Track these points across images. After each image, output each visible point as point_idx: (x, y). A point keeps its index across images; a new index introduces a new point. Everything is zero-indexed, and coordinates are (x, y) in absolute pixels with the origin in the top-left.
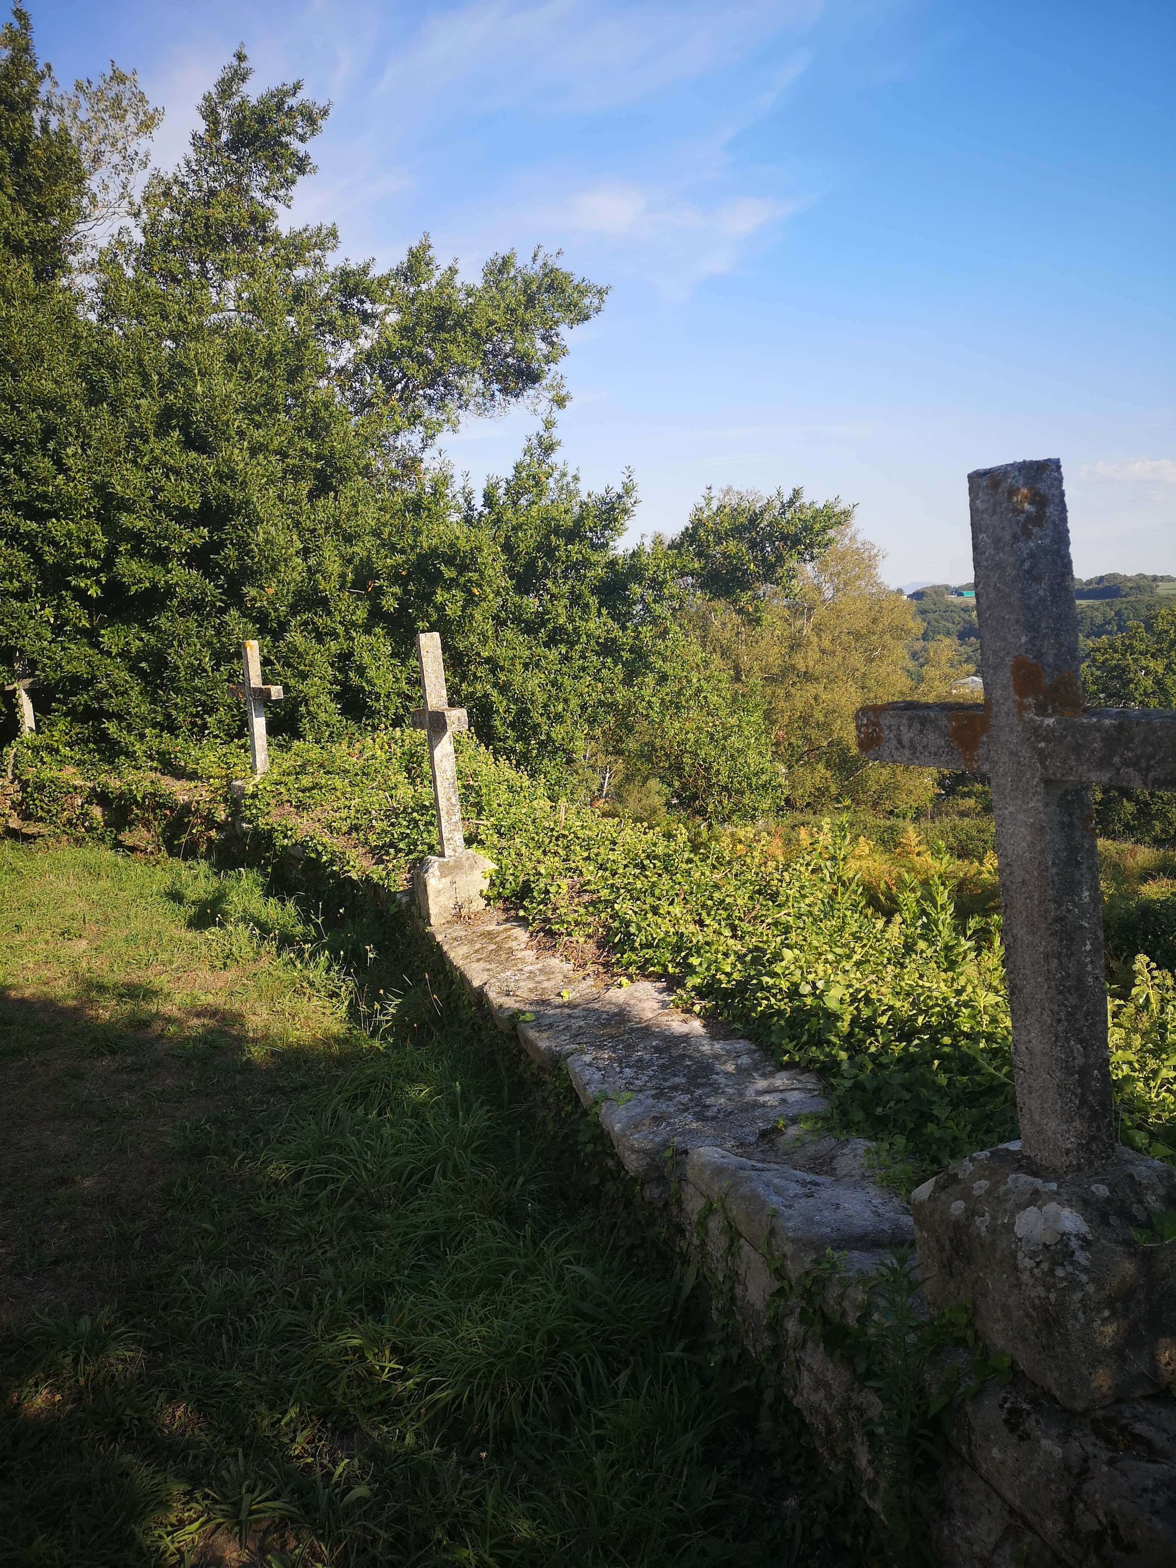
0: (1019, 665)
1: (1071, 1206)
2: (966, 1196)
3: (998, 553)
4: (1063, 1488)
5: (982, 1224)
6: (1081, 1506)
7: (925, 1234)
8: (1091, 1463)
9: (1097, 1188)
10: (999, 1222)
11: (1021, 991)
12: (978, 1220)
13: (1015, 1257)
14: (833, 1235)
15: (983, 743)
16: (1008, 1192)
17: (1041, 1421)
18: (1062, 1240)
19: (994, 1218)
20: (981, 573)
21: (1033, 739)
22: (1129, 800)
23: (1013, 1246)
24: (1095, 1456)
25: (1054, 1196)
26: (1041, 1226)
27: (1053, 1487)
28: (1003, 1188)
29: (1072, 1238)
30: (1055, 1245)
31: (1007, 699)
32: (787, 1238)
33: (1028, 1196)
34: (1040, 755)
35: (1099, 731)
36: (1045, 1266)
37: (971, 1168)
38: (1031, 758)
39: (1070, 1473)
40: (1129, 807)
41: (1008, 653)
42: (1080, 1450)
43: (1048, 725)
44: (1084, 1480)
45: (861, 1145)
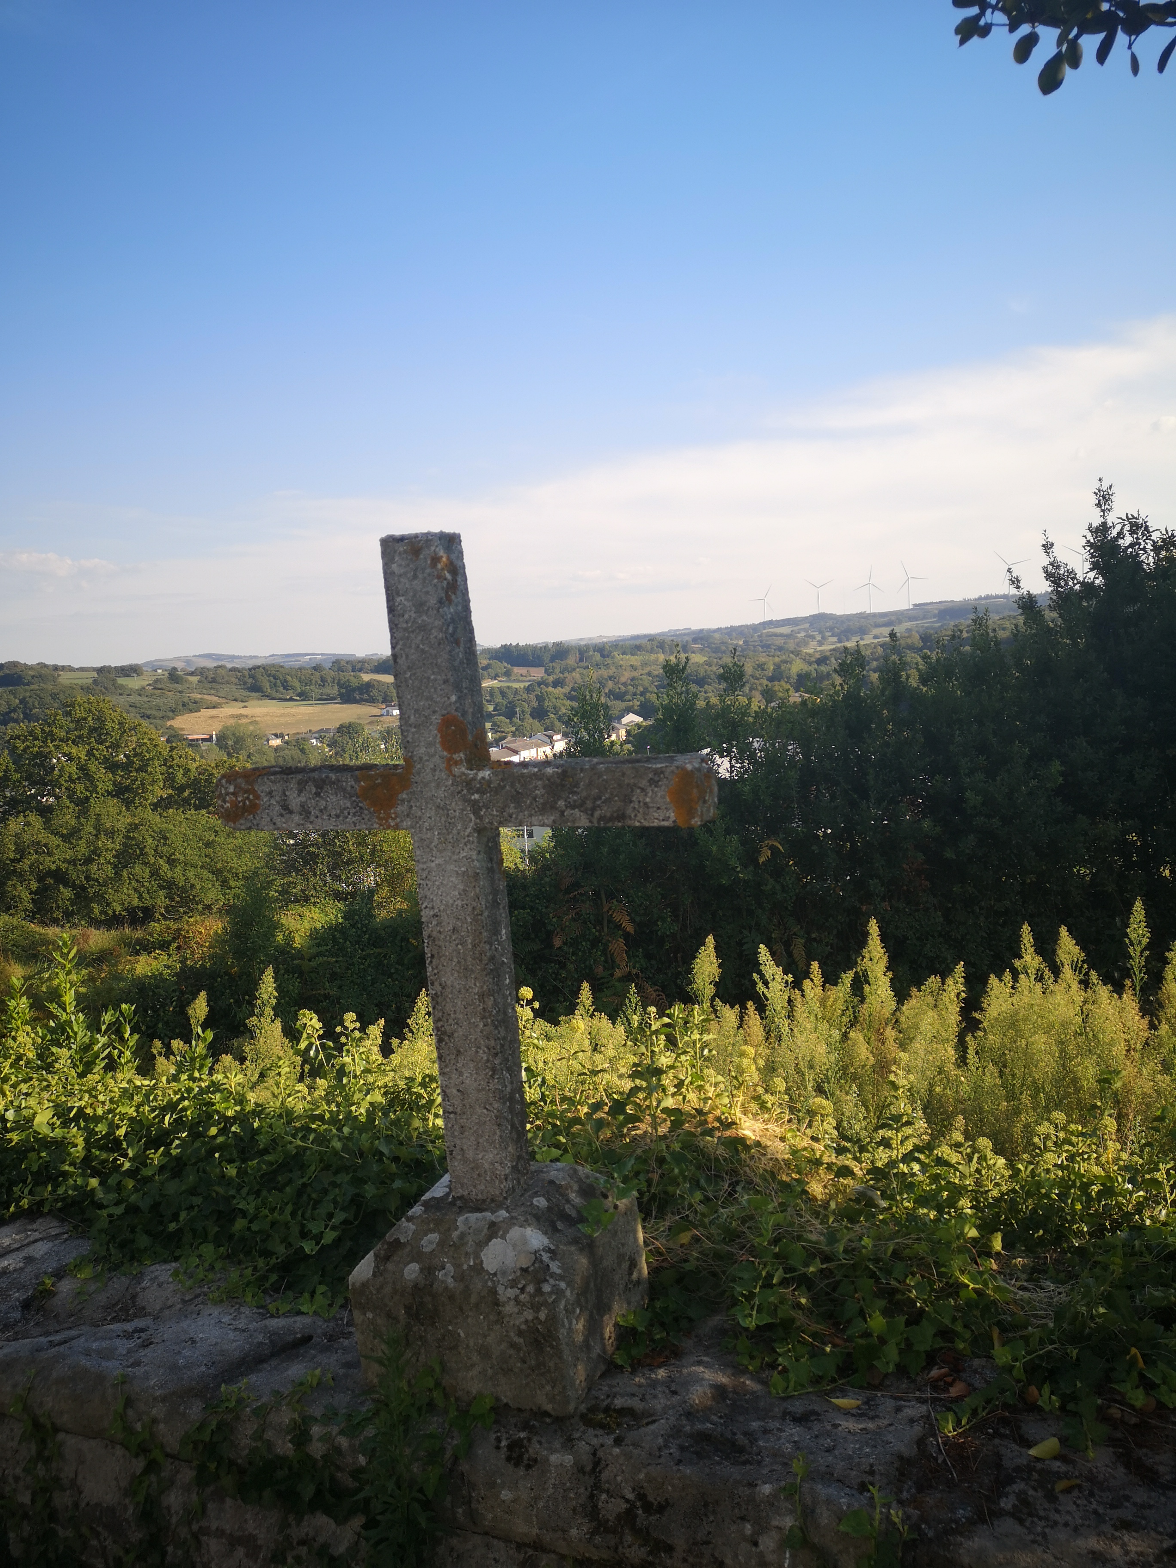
0: (447, 722)
1: (529, 1225)
2: (418, 1256)
3: (420, 617)
4: (582, 1490)
5: (446, 1276)
6: (604, 1496)
7: (370, 1315)
8: (600, 1454)
9: (538, 1201)
10: (465, 1267)
11: (451, 1036)
12: (440, 1275)
13: (495, 1293)
14: (212, 1371)
15: (403, 800)
16: (462, 1236)
17: (543, 1441)
18: (536, 1258)
19: (457, 1266)
20: (399, 635)
21: (465, 792)
22: (65, 886)
23: (490, 1284)
24: (602, 1446)
25: (511, 1222)
26: (511, 1254)
27: (572, 1495)
28: (455, 1234)
29: (543, 1254)
30: (533, 1264)
31: (433, 756)
32: (155, 1399)
33: (485, 1231)
34: (473, 806)
35: (541, 779)
36: (531, 1288)
37: (413, 1227)
38: (463, 810)
39: (584, 1473)
40: (66, 893)
41: (434, 712)
42: (587, 1448)
43: (483, 778)
44: (600, 1472)
45: (163, 1272)
